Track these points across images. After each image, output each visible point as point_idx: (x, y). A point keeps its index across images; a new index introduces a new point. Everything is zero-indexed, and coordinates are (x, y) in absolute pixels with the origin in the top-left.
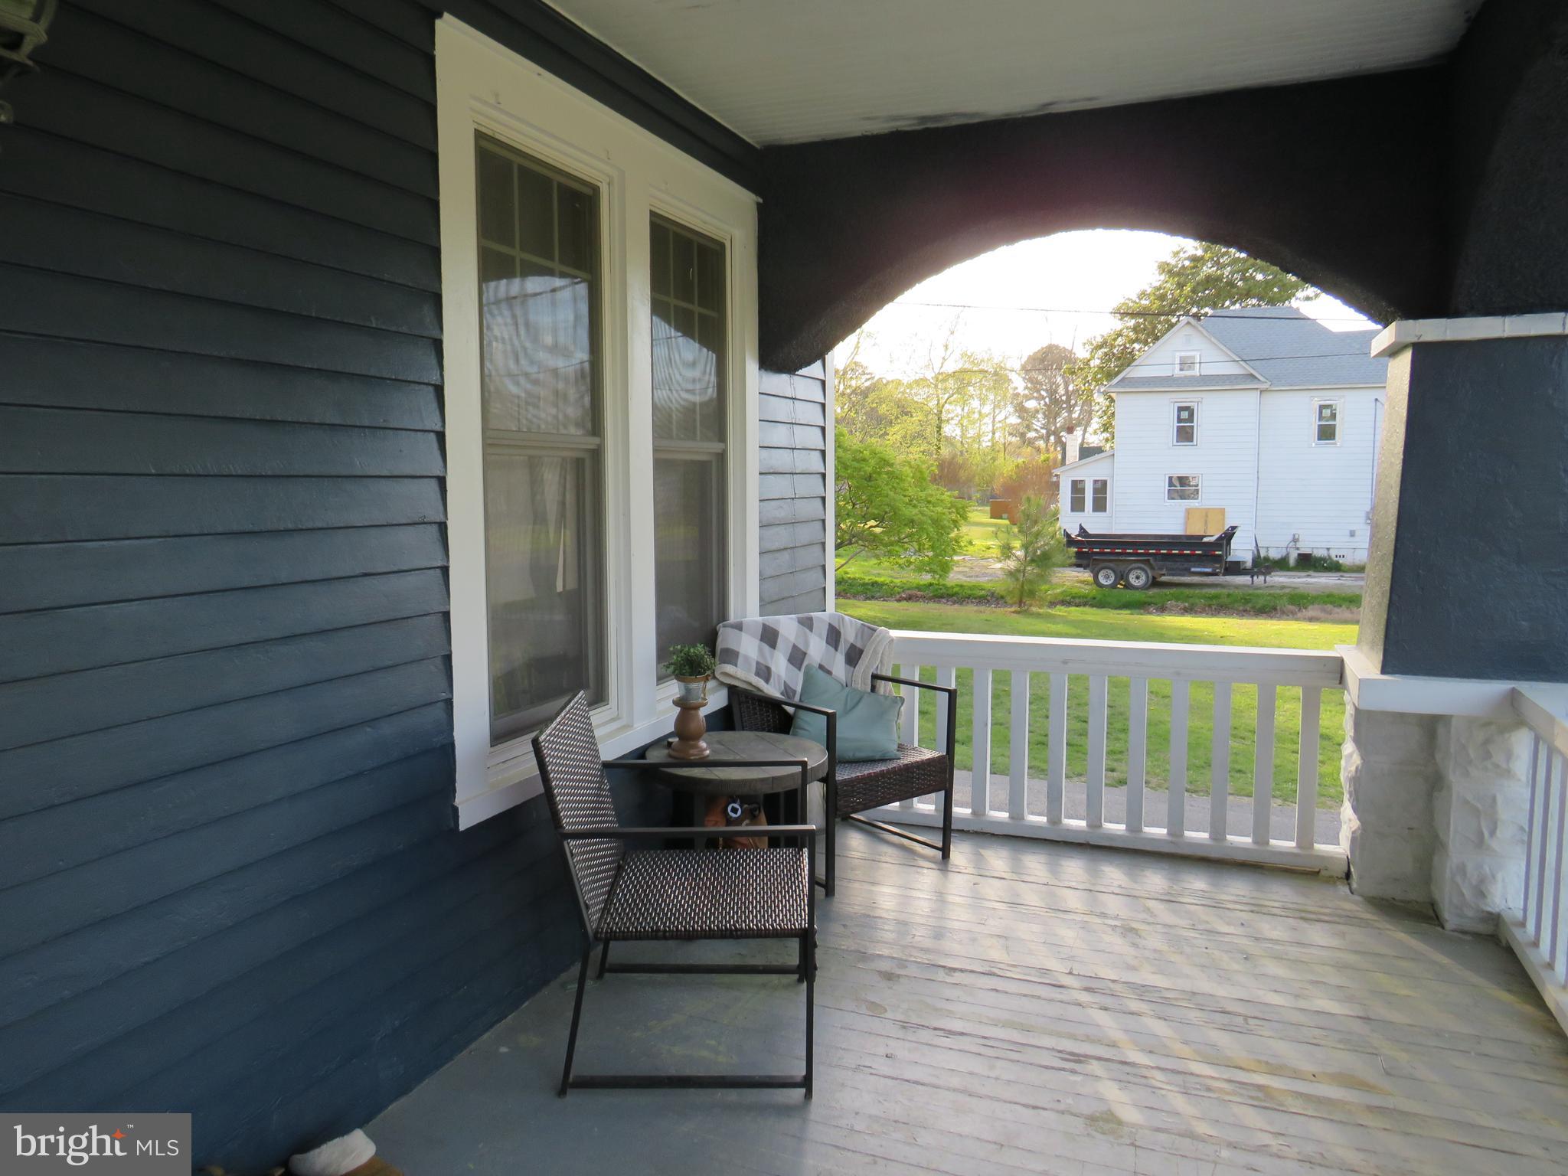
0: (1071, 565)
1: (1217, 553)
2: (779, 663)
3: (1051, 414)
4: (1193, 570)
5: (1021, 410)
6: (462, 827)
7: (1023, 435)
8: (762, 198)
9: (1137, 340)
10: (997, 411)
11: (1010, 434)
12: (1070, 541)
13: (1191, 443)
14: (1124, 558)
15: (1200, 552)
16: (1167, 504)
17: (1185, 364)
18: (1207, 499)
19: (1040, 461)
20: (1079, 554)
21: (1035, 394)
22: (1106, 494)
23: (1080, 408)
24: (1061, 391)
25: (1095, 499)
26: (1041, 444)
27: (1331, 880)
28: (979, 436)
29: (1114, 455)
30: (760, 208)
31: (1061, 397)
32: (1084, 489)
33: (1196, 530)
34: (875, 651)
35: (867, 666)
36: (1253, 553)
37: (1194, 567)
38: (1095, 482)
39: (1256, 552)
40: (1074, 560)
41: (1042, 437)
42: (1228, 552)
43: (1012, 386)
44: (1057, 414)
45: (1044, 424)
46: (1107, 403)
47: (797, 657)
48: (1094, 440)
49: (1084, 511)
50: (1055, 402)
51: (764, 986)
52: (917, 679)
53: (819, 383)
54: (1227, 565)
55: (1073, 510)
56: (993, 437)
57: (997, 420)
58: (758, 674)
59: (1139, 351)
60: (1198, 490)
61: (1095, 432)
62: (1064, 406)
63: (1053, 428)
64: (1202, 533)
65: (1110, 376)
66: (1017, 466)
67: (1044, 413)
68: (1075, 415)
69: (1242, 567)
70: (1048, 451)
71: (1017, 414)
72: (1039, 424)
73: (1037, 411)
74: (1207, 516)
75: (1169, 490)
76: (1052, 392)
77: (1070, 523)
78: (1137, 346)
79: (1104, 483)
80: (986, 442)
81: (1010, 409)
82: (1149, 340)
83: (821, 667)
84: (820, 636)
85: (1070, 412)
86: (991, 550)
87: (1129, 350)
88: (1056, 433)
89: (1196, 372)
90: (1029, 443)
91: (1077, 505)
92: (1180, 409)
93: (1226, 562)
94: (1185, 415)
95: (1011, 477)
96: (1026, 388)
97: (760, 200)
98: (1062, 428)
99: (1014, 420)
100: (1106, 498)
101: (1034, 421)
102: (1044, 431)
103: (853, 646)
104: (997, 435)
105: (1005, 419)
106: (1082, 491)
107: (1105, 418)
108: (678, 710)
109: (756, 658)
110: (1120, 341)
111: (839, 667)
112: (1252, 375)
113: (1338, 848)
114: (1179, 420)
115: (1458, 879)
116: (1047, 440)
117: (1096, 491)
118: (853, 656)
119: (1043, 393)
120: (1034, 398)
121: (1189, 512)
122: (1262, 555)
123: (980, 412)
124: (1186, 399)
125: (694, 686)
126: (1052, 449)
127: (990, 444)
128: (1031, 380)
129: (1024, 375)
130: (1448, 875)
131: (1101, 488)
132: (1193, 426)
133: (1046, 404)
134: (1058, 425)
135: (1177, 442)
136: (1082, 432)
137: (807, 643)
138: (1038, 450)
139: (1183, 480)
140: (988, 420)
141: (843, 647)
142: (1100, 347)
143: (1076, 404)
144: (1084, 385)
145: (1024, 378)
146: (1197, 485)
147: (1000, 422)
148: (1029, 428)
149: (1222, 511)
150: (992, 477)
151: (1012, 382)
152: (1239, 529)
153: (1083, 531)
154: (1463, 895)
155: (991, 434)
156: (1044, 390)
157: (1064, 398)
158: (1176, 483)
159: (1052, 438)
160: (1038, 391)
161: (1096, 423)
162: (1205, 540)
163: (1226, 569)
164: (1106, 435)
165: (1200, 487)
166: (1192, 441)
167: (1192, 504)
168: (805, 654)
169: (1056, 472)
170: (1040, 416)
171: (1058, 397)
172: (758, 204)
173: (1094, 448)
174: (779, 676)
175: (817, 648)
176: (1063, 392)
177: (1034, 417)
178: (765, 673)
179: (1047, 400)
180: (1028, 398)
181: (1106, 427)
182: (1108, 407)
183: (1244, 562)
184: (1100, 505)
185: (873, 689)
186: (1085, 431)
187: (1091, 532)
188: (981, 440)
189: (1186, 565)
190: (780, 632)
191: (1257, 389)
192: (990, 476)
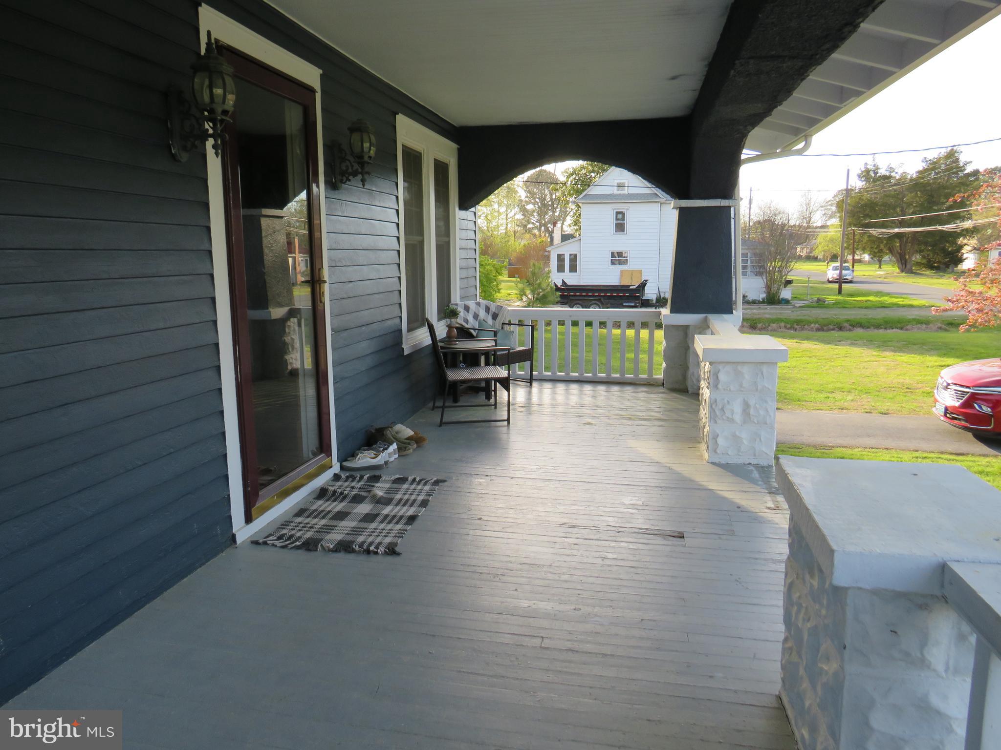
0: (557, 303)
1: (637, 295)
2: (470, 318)
3: (542, 213)
4: (624, 304)
5: (523, 210)
6: (405, 354)
7: (525, 226)
8: (460, 146)
9: (593, 171)
10: (509, 211)
11: (518, 226)
12: (558, 289)
13: (623, 233)
14: (587, 298)
15: (628, 294)
16: (611, 268)
17: (620, 186)
18: (631, 266)
19: (538, 243)
20: (562, 296)
21: (532, 201)
22: (576, 262)
23: (559, 210)
24: (548, 198)
25: (570, 265)
26: (536, 232)
27: (658, 386)
28: (498, 226)
29: (580, 239)
30: (459, 150)
31: (548, 202)
32: (564, 259)
33: (626, 282)
34: (503, 314)
35: (500, 320)
36: (657, 295)
37: (625, 303)
38: (570, 255)
39: (658, 295)
40: (559, 299)
41: (536, 228)
42: (643, 294)
43: (518, 195)
44: (546, 213)
45: (538, 219)
46: (576, 209)
47: (476, 316)
48: (568, 230)
49: (564, 272)
50: (544, 205)
51: (485, 410)
52: (517, 323)
53: (473, 213)
54: (643, 302)
55: (558, 271)
56: (507, 228)
57: (509, 216)
58: (464, 321)
59: (594, 178)
60: (627, 260)
61: (570, 226)
62: (550, 208)
63: (543, 222)
64: (630, 284)
65: (578, 192)
66: (525, 246)
67: (538, 213)
68: (557, 214)
69: (650, 302)
70: (540, 236)
71: (522, 213)
72: (535, 219)
73: (533, 211)
74: (632, 275)
75: (611, 260)
76: (543, 199)
77: (557, 278)
78: (593, 175)
79: (576, 256)
80: (502, 230)
81: (517, 209)
82: (600, 171)
83: (484, 320)
84: (483, 309)
85: (554, 212)
86: (511, 296)
87: (589, 177)
88: (545, 225)
89: (625, 191)
90: (529, 231)
91: (561, 268)
92: (617, 213)
93: (642, 300)
94: (620, 216)
95: (521, 252)
96: (527, 197)
97: (459, 147)
98: (549, 222)
99: (519, 216)
100: (577, 264)
101: (532, 218)
102: (538, 224)
103: (494, 313)
104: (509, 226)
105: (515, 215)
106: (563, 260)
107: (575, 217)
108: (448, 328)
109: (474, 310)
110: (583, 171)
111: (490, 320)
112: (656, 194)
113: (659, 375)
114: (617, 219)
115: (692, 377)
116: (540, 230)
117: (571, 260)
118: (495, 316)
119: (537, 200)
120: (531, 203)
121: (622, 272)
122: (662, 297)
123: (498, 211)
124: (621, 207)
125: (452, 320)
126: (543, 235)
127: (504, 231)
128: (529, 192)
129: (525, 189)
130: (689, 376)
131: (574, 258)
132: (624, 223)
133: (539, 207)
134: (546, 220)
135: (616, 232)
136: (561, 225)
137: (479, 311)
138: (535, 235)
139: (620, 254)
140: (503, 216)
141: (491, 313)
142: (572, 174)
143: (557, 208)
144: (563, 197)
145: (525, 191)
146: (627, 257)
147: (511, 217)
148: (529, 222)
149: (640, 272)
150: (508, 252)
151: (518, 193)
152: (649, 281)
153: (564, 283)
154: (693, 381)
155: (505, 225)
156: (537, 198)
157: (550, 203)
158: (616, 255)
159: (543, 228)
160: (534, 199)
161: (569, 220)
162: (631, 287)
163: (642, 304)
164: (576, 227)
165: (628, 258)
166: (624, 231)
167: (624, 268)
168: (478, 315)
169: (548, 249)
170: (535, 214)
171: (546, 202)
172: (458, 148)
173: (568, 235)
174: (471, 323)
175: (482, 314)
176: (549, 200)
177: (532, 215)
178: (467, 321)
179: (539, 204)
180: (528, 203)
181: (576, 223)
182: (577, 211)
183: (652, 300)
184: (573, 268)
185: (502, 328)
186: (563, 224)
187: (569, 284)
188: (499, 229)
189: (620, 302)
190: (470, 307)
191: (658, 202)
192: (506, 252)
